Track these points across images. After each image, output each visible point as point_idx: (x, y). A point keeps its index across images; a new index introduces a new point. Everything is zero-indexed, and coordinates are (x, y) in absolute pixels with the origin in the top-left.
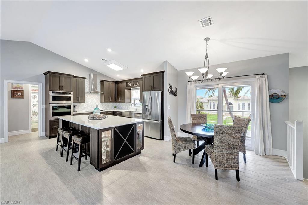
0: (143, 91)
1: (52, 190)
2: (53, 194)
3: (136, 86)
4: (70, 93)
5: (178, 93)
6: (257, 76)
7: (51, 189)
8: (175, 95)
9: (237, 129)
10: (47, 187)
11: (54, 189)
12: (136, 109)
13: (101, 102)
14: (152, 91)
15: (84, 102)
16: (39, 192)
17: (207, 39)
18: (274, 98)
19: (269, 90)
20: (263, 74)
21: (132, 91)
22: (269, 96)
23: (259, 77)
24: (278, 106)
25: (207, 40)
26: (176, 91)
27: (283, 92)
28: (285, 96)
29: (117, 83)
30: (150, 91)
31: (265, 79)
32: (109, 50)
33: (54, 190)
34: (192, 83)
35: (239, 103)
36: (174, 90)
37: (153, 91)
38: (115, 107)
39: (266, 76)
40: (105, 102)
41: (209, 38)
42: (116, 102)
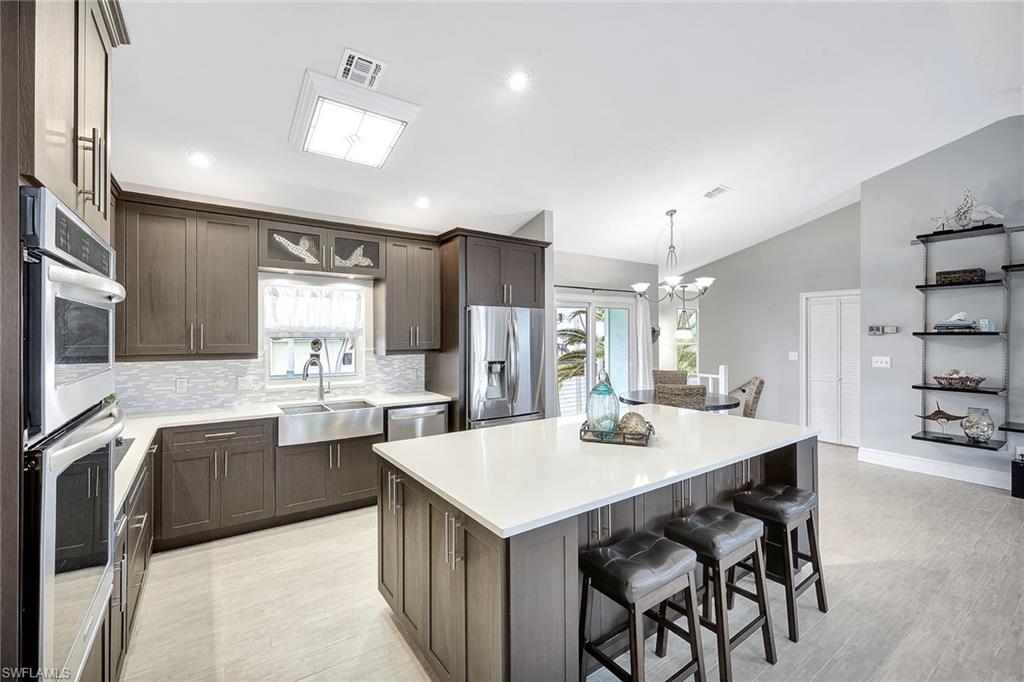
1: (958, 641)
2: (969, 633)
7: (958, 644)
10: (960, 660)
11: (952, 639)
14: (510, 304)
16: (996, 668)
17: (671, 213)
25: (672, 215)
30: (503, 303)
33: (955, 638)
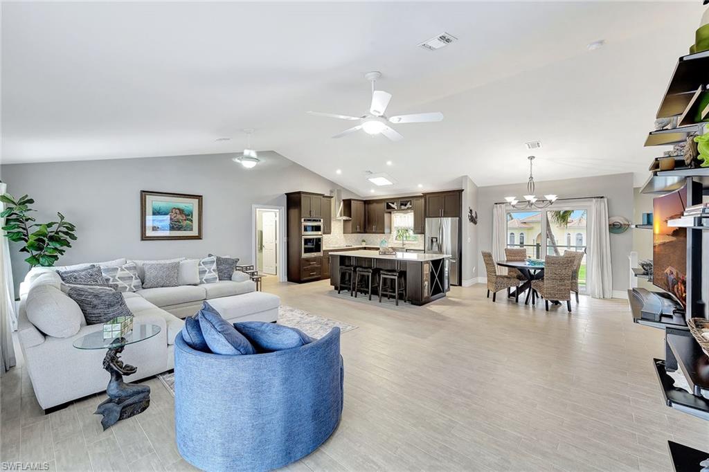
0: (426, 216)
3: (406, 208)
4: (320, 221)
5: (478, 220)
6: (594, 200)
8: (475, 223)
9: (569, 259)
12: (403, 245)
13: (344, 233)
14: (441, 217)
15: (330, 233)
17: (531, 158)
18: (614, 228)
19: (609, 218)
20: (602, 197)
21: (393, 215)
22: (610, 225)
23: (597, 201)
24: (620, 238)
26: (476, 217)
27: (627, 220)
28: (629, 225)
29: (367, 203)
30: (439, 217)
31: (603, 204)
32: (389, 163)
34: (502, 205)
35: (569, 234)
36: (474, 215)
37: (444, 217)
38: (364, 241)
39: (606, 200)
40: (352, 233)
41: (534, 157)
42: (365, 232)
